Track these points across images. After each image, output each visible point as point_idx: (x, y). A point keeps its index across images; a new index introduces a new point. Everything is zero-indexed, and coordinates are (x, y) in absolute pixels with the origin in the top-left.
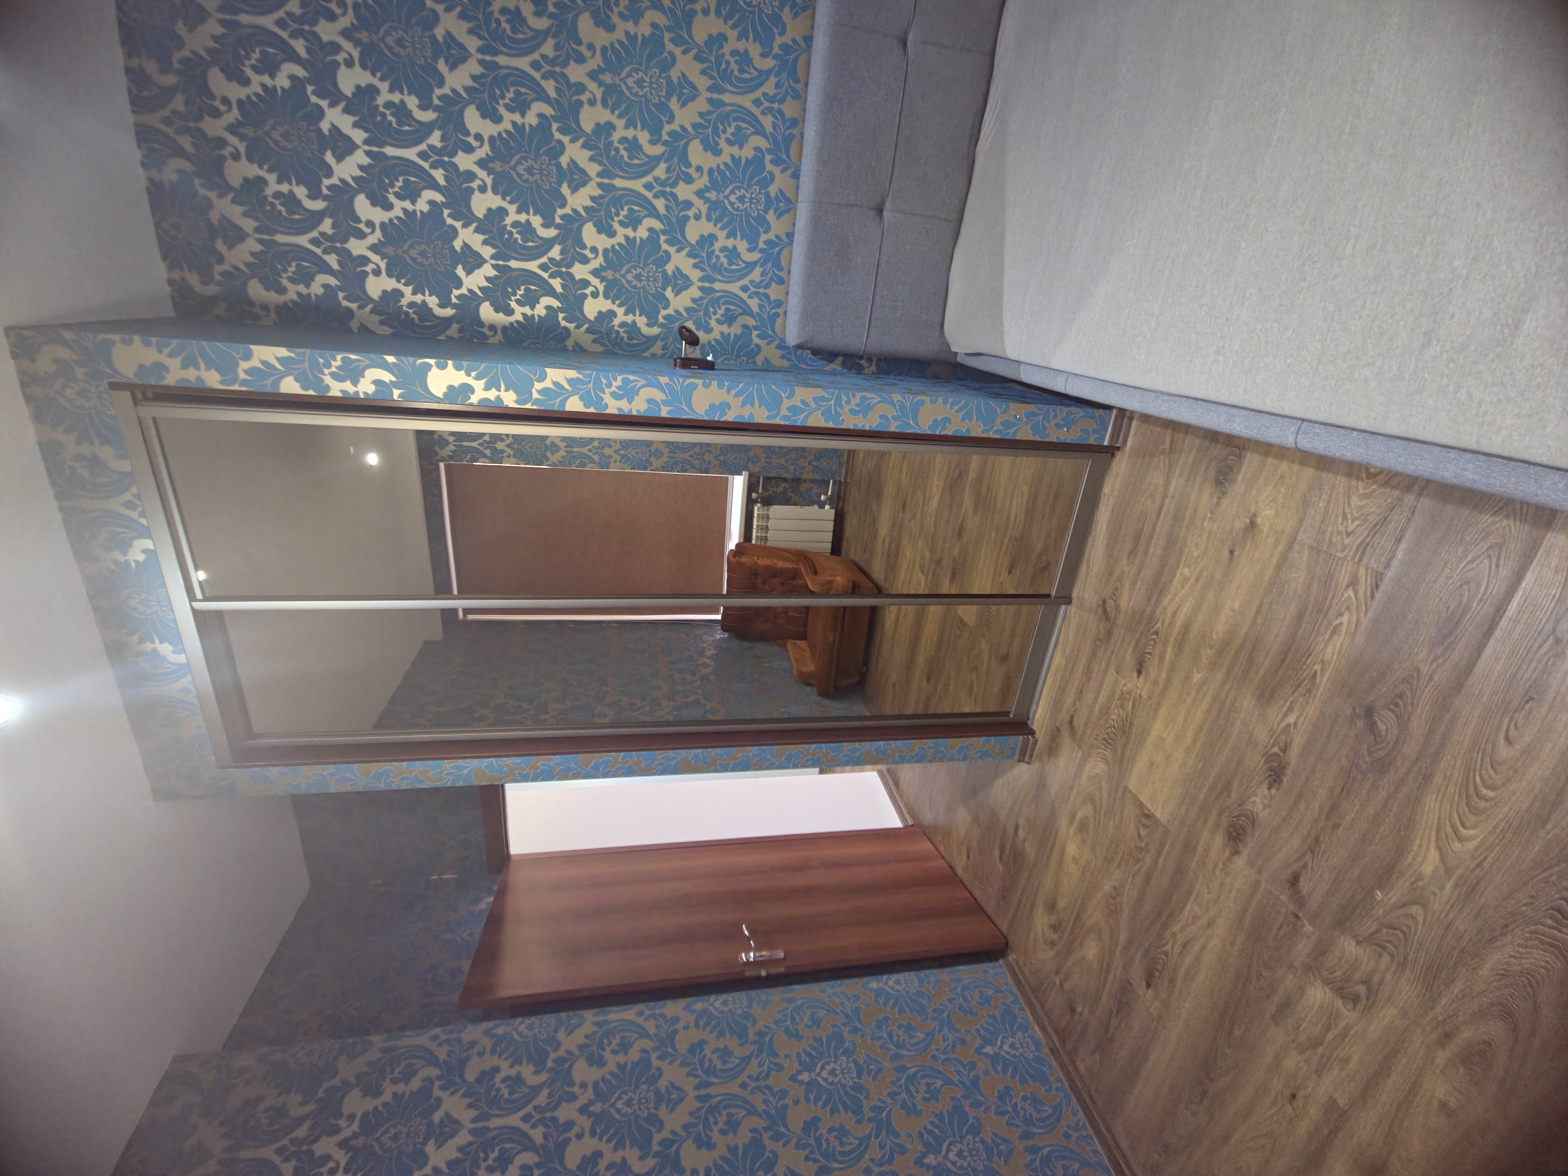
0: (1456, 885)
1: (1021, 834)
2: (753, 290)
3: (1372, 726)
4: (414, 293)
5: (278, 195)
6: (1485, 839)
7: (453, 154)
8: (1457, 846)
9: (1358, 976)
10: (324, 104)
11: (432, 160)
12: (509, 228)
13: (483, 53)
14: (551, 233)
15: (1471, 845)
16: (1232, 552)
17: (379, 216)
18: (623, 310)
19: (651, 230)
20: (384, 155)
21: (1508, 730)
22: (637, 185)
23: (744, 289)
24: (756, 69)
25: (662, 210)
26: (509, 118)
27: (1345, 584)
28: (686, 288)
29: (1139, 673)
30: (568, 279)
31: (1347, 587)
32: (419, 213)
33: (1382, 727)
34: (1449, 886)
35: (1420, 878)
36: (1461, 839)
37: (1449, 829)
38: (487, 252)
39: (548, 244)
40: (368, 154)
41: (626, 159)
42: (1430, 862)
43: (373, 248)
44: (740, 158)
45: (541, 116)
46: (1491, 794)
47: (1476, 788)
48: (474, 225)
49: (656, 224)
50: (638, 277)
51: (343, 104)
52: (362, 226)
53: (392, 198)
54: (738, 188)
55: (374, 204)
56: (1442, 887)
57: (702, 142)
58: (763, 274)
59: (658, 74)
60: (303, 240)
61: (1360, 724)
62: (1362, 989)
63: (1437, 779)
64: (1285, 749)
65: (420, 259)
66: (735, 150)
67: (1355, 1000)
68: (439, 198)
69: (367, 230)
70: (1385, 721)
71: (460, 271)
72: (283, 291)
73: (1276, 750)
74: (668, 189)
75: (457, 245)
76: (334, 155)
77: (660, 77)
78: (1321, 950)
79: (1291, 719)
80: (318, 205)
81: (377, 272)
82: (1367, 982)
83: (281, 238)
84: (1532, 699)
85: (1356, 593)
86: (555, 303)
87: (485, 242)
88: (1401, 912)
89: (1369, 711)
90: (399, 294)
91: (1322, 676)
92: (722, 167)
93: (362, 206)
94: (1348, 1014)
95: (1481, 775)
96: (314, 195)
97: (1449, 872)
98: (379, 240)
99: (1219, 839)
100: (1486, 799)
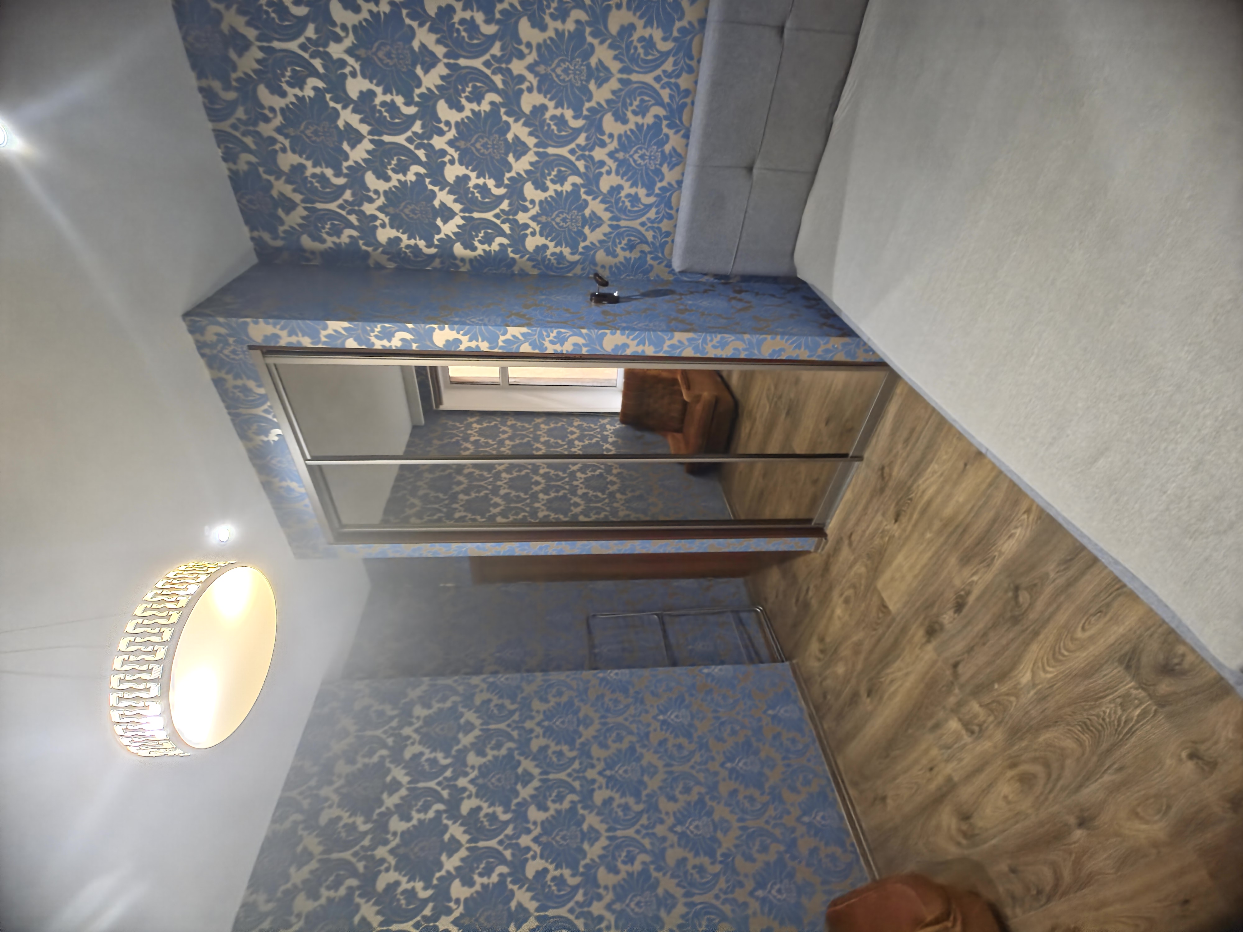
0: (1036, 694)
1: (811, 594)
2: (649, 225)
3: (1016, 597)
4: (409, 239)
5: (314, 175)
6: (1056, 676)
7: (430, 138)
8: (1042, 674)
9: (976, 721)
10: (339, 107)
11: (416, 143)
12: (471, 189)
13: (449, 58)
14: (502, 191)
15: (1049, 676)
16: (966, 465)
17: (382, 186)
18: (553, 244)
19: (574, 185)
20: (382, 141)
21: (1084, 624)
22: (564, 151)
23: (643, 224)
24: (658, 51)
25: (582, 169)
26: (469, 107)
27: (1023, 510)
28: (599, 226)
29: (896, 521)
30: (514, 223)
31: (1024, 513)
32: (409, 183)
33: (1021, 599)
34: (1032, 693)
35: (1018, 684)
36: (1045, 671)
37: (1040, 664)
38: (457, 207)
39: (500, 199)
40: (372, 141)
41: (556, 132)
42: (1026, 678)
43: (380, 209)
44: (643, 125)
45: (492, 103)
46: (1066, 653)
47: (1060, 648)
48: (447, 189)
49: (578, 180)
50: (564, 220)
51: (351, 106)
52: (371, 194)
53: (390, 173)
54: (641, 149)
55: (378, 178)
56: (1029, 692)
57: (614, 115)
58: (657, 213)
59: (580, 63)
60: (333, 206)
61: (1010, 594)
62: (976, 729)
63: (1041, 637)
64: (968, 593)
65: (412, 215)
66: (639, 119)
67: (972, 732)
68: (422, 170)
69: (375, 197)
70: (1024, 597)
71: (439, 222)
72: (323, 241)
73: (962, 593)
74: (587, 153)
75: (436, 203)
76: (349, 144)
77: (582, 65)
78: (960, 704)
79: (975, 578)
80: (341, 181)
81: (383, 226)
82: (980, 726)
83: (319, 206)
84: (1100, 612)
85: (1028, 518)
86: (505, 241)
87: (456, 201)
88: (1006, 697)
89: (1017, 589)
90: (398, 240)
91: (998, 559)
92: (629, 133)
93: (370, 179)
94: (967, 738)
95: (1064, 643)
96: (338, 174)
97: (1034, 685)
98: (384, 203)
99: (921, 633)
100: (1064, 656)
